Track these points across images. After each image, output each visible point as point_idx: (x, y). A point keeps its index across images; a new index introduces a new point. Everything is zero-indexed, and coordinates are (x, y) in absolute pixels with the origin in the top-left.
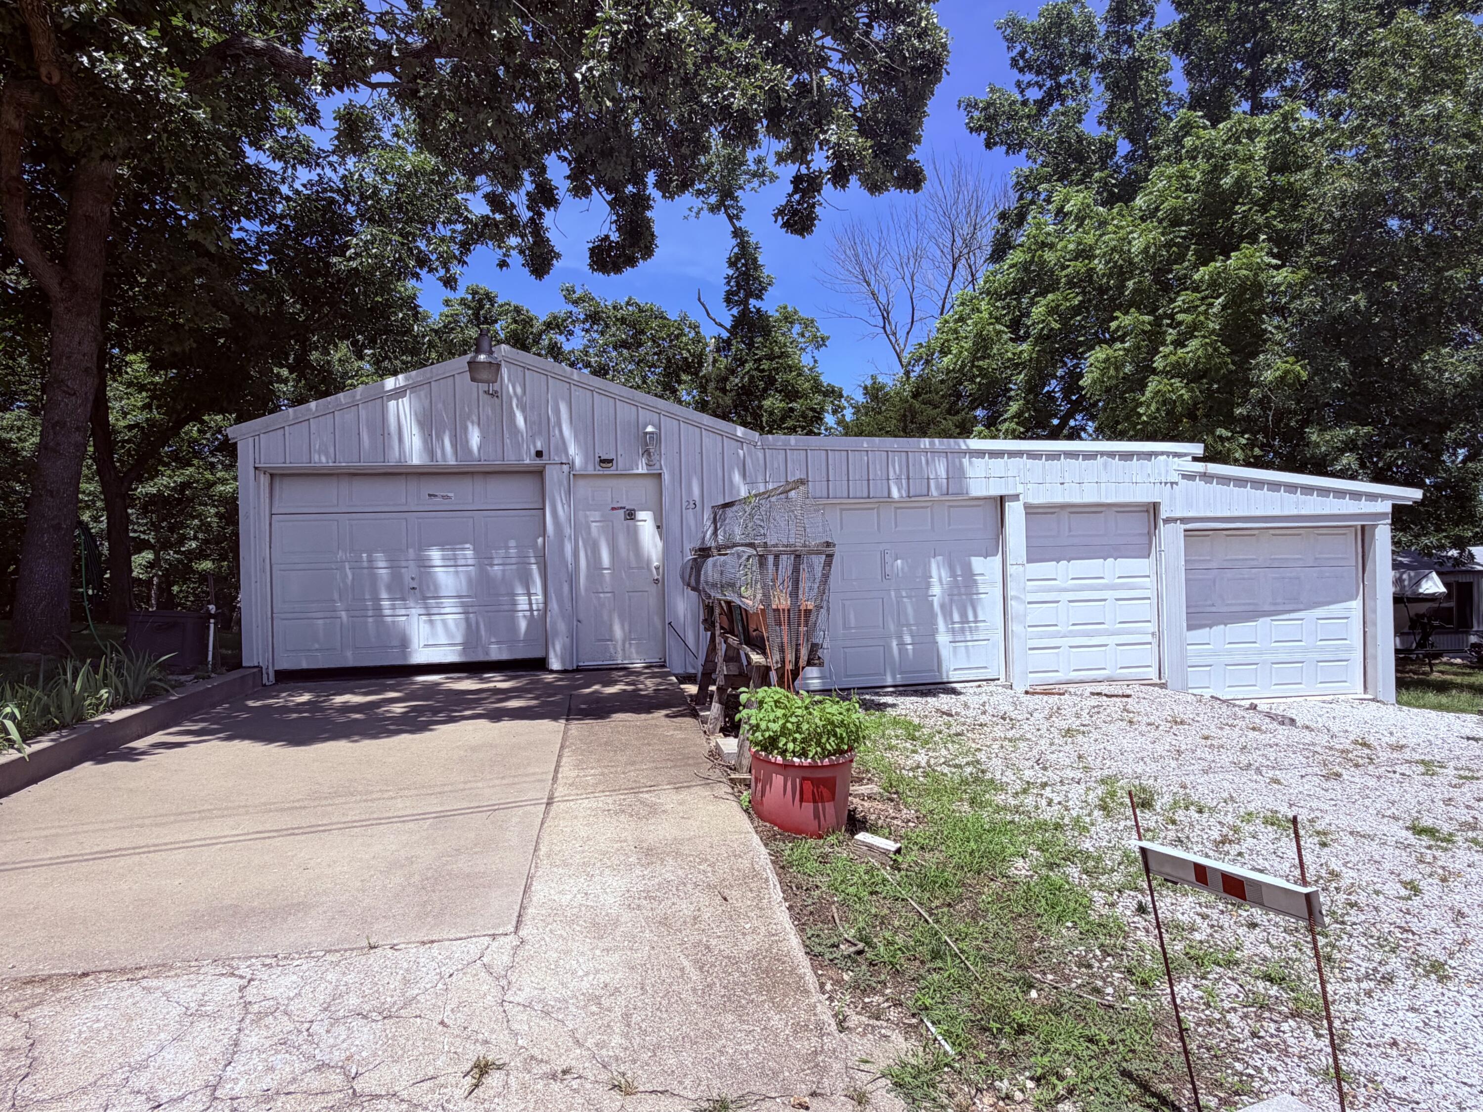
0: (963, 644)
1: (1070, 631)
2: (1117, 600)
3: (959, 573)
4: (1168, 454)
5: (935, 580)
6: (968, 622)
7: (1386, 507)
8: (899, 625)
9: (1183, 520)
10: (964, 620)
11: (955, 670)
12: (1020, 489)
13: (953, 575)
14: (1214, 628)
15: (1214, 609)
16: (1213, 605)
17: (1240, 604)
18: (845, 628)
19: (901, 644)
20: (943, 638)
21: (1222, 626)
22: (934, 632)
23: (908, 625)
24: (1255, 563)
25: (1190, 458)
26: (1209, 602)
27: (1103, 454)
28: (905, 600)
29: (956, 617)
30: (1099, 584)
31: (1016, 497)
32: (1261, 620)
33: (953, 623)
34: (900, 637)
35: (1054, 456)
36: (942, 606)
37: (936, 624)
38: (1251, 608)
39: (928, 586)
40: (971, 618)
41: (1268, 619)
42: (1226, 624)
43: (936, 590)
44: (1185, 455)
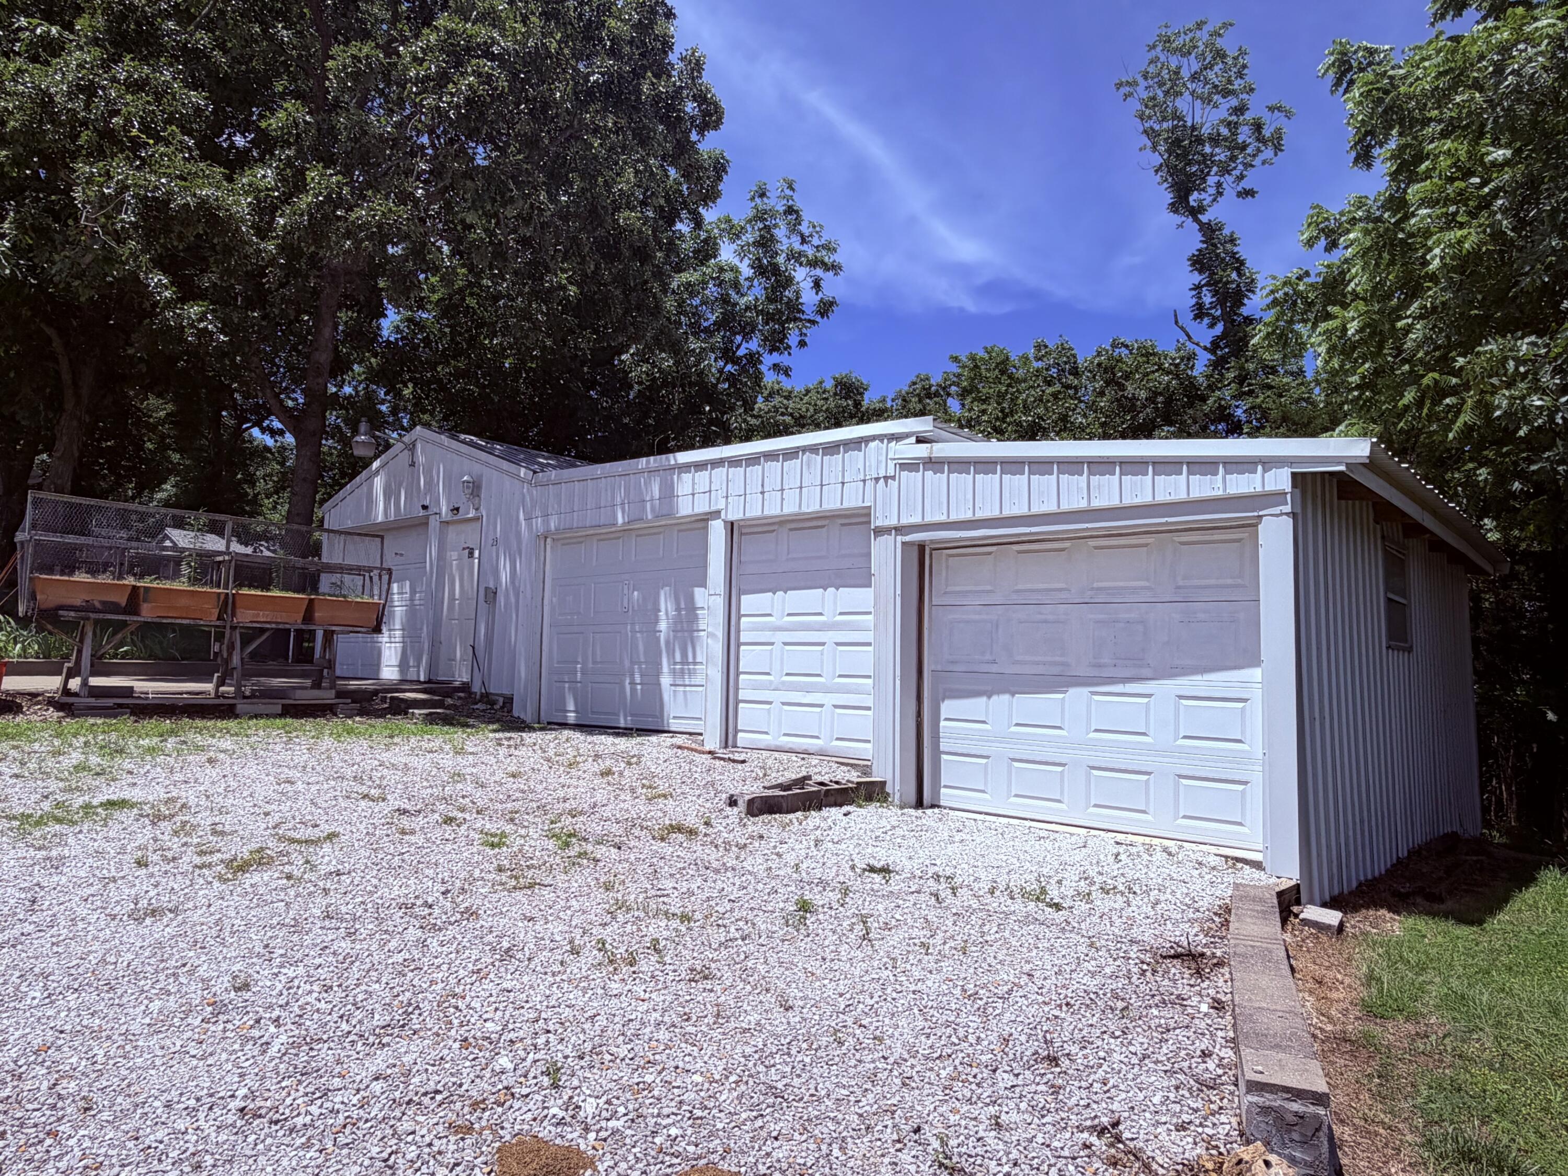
0: (682, 689)
1: (783, 683)
2: (838, 644)
3: (683, 606)
4: (880, 438)
5: (662, 614)
6: (688, 664)
7: (1281, 480)
8: (633, 663)
9: (899, 530)
10: (685, 662)
11: (675, 718)
12: (721, 505)
13: (678, 609)
14: (995, 698)
15: (994, 668)
16: (994, 662)
17: (1038, 663)
18: (594, 662)
19: (633, 683)
20: (666, 681)
21: (1006, 697)
22: (658, 673)
23: (640, 663)
24: (1063, 595)
25: (913, 439)
26: (988, 657)
27: (804, 449)
28: (638, 635)
29: (678, 658)
30: (816, 622)
31: (716, 514)
32: (1072, 691)
33: (675, 663)
34: (632, 676)
35: (753, 460)
36: (667, 643)
37: (660, 664)
38: (1055, 670)
39: (657, 621)
40: (690, 660)
41: (1085, 691)
42: (1013, 694)
43: (663, 626)
44: (907, 436)
